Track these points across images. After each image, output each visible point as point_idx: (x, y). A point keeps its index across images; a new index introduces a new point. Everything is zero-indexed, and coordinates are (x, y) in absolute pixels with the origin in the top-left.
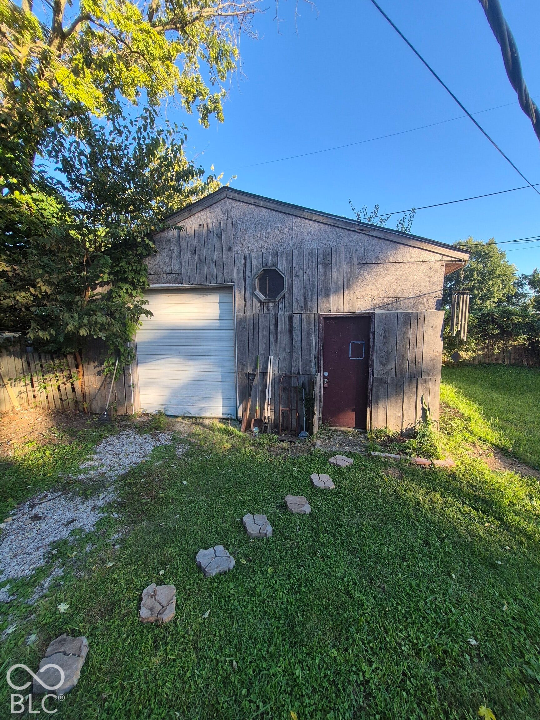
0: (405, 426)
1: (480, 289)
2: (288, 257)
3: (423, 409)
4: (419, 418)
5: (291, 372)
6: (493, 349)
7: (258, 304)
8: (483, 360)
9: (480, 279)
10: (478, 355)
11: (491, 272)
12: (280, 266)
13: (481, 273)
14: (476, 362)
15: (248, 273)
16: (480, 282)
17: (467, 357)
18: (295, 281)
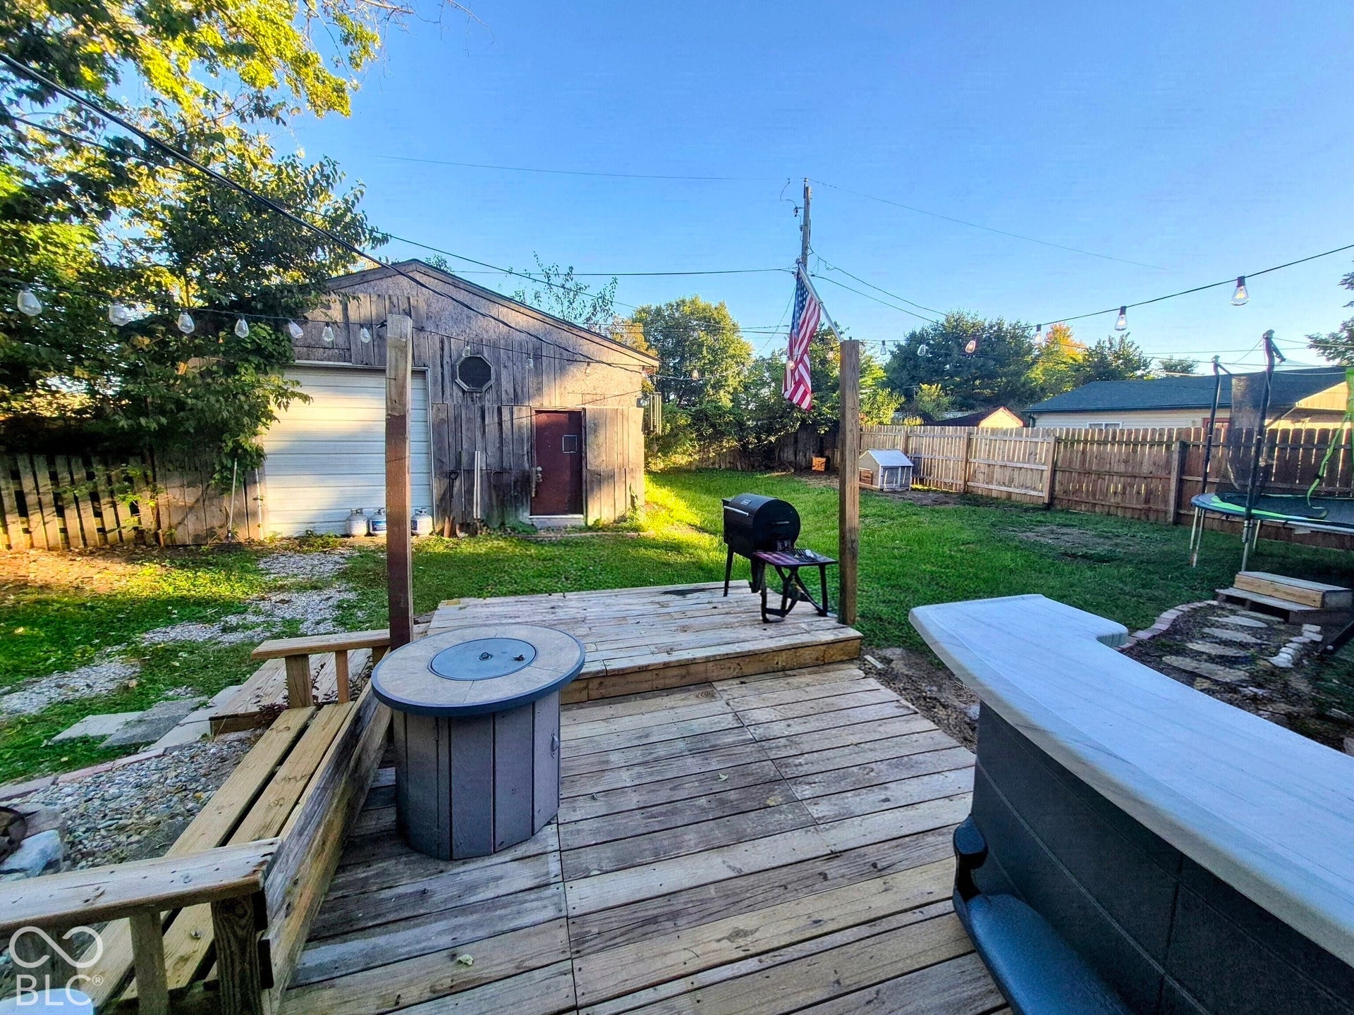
0: (617, 515)
1: (712, 372)
2: (494, 346)
3: (632, 497)
4: (629, 506)
5: (502, 467)
6: (709, 452)
7: (461, 394)
8: (700, 465)
9: (712, 359)
10: (695, 459)
11: (724, 350)
12: (486, 355)
13: (712, 350)
14: (693, 468)
15: (446, 359)
16: (710, 362)
17: (683, 462)
18: (504, 373)
